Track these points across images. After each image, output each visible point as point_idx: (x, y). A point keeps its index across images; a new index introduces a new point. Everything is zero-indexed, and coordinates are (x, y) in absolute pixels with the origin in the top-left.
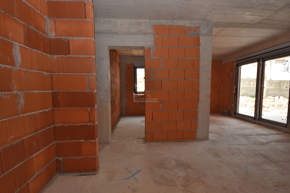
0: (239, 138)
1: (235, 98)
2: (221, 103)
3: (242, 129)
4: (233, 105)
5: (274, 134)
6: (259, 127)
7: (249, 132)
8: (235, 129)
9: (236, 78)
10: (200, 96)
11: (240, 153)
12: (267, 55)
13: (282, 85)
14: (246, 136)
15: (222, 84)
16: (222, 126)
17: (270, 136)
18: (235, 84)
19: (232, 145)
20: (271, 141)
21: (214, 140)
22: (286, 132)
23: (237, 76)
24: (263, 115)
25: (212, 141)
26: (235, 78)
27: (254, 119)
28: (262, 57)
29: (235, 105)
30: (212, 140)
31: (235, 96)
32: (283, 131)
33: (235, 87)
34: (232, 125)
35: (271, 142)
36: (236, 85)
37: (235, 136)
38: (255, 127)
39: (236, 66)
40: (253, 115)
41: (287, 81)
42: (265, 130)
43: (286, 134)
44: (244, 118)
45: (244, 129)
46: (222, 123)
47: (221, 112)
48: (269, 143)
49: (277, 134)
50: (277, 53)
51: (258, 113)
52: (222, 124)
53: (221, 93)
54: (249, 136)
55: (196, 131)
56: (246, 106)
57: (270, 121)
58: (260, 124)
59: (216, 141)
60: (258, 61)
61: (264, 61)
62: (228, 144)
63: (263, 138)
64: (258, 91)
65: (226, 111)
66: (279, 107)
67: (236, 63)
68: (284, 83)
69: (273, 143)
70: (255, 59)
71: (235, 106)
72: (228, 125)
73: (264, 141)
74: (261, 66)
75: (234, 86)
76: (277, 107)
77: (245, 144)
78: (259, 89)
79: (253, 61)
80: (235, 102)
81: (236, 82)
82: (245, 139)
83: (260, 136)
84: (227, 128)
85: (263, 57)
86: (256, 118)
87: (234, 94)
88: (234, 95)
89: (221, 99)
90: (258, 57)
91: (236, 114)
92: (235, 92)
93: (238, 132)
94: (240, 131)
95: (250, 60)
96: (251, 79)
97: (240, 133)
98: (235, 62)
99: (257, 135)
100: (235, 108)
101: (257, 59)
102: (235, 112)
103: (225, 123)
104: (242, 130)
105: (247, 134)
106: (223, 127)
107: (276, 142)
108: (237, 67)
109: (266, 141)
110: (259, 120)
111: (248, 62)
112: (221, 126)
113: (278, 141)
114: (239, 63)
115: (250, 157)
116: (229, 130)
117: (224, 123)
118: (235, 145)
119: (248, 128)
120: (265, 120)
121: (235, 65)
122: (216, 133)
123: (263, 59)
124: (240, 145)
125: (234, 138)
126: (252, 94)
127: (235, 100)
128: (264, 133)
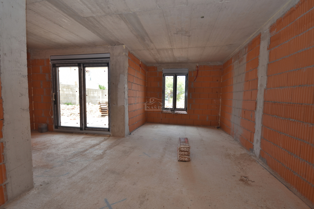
0: (77, 160)
1: (55, 108)
2: (34, 116)
3: (73, 145)
4: (52, 117)
5: (103, 141)
6: (87, 137)
7: (82, 147)
8: (65, 148)
9: (54, 82)
10: (4, 112)
11: (89, 183)
12: (88, 62)
13: (89, 93)
14: (82, 154)
15: (32, 88)
16: (45, 151)
17: (101, 144)
18: (53, 89)
19: (74, 175)
20: (105, 149)
21: (44, 182)
22: (110, 136)
23: (54, 79)
24: (88, 123)
25: (41, 187)
26: (52, 82)
27: (80, 130)
28: (82, 62)
29: (56, 116)
30: (40, 184)
31: (55, 105)
32: (107, 135)
33: (54, 94)
34: (59, 144)
35: (106, 151)
36: (55, 91)
37: (71, 160)
38: (84, 138)
39: (52, 67)
40: (78, 125)
41: (93, 89)
42: (94, 138)
43: (110, 138)
44: (69, 131)
45: (75, 145)
46: (44, 145)
47: (35, 129)
48: (105, 153)
49: (105, 140)
50: (97, 61)
51: (84, 123)
52: (44, 147)
53: (33, 102)
54: (85, 153)
55: (5, 185)
56: (63, 115)
57: (95, 129)
58: (86, 134)
59: (48, 184)
60: (79, 65)
61: (84, 67)
62: (68, 178)
63: (97, 149)
64: (81, 98)
65: (44, 125)
66: (91, 112)
67: (52, 63)
68: (91, 91)
69: (108, 151)
70: (76, 62)
71: (56, 118)
72: (54, 146)
73: (100, 152)
74: (82, 72)
75: (52, 92)
76: (90, 113)
77: (87, 166)
78: (82, 97)
79: (73, 64)
80: (56, 113)
81: (55, 87)
82: (83, 159)
83: (94, 147)
84: (53, 151)
85: (84, 62)
86: (82, 128)
87: (53, 102)
88: (53, 104)
89: (33, 110)
90: (79, 61)
91: (58, 127)
92: (54, 100)
93: (71, 152)
94: (72, 149)
95: (70, 62)
96: (64, 85)
97: (74, 152)
98: (50, 60)
99: (91, 147)
100: (56, 121)
101: (78, 63)
102: (56, 125)
103: (48, 145)
104: (74, 147)
105: (82, 150)
106: (48, 151)
107: (109, 149)
108: (54, 68)
109: (102, 151)
110: (85, 129)
111: (68, 65)
112: (43, 151)
113: (110, 147)
114: (55, 63)
115: (102, 182)
116: (58, 154)
117: (46, 144)
118: (77, 173)
119: (79, 142)
120: (90, 129)
121: (51, 65)
122: (42, 166)
123: (83, 64)
124: (82, 170)
125: (71, 163)
126: (66, 101)
127: (56, 109)
128: (95, 143)
